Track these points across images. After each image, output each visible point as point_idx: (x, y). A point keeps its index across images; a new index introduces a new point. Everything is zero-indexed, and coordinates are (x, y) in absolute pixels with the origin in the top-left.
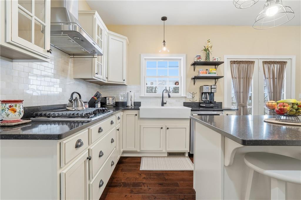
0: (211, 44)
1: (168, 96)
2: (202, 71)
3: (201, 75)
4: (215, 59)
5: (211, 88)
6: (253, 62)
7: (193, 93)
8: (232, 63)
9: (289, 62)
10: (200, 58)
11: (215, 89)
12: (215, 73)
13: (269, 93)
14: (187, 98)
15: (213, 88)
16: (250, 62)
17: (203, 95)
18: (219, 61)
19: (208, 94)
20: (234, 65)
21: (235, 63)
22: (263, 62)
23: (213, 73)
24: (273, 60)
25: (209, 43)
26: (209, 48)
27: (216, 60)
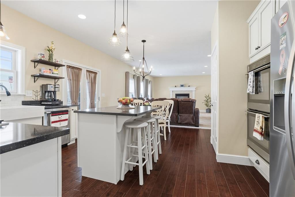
0: (54, 46)
1: (6, 94)
2: (45, 70)
3: (45, 74)
4: (58, 61)
5: (55, 88)
6: (81, 69)
7: (37, 91)
8: (68, 67)
9: (98, 73)
10: (44, 57)
11: (58, 88)
12: (58, 74)
13: (90, 93)
14: (26, 96)
15: (57, 87)
16: (79, 68)
17: (47, 94)
18: (61, 63)
19: (52, 93)
20: (70, 69)
21: (70, 68)
22: (86, 70)
23: (56, 73)
24: (91, 70)
25: (53, 45)
26: (53, 50)
27: (59, 63)
